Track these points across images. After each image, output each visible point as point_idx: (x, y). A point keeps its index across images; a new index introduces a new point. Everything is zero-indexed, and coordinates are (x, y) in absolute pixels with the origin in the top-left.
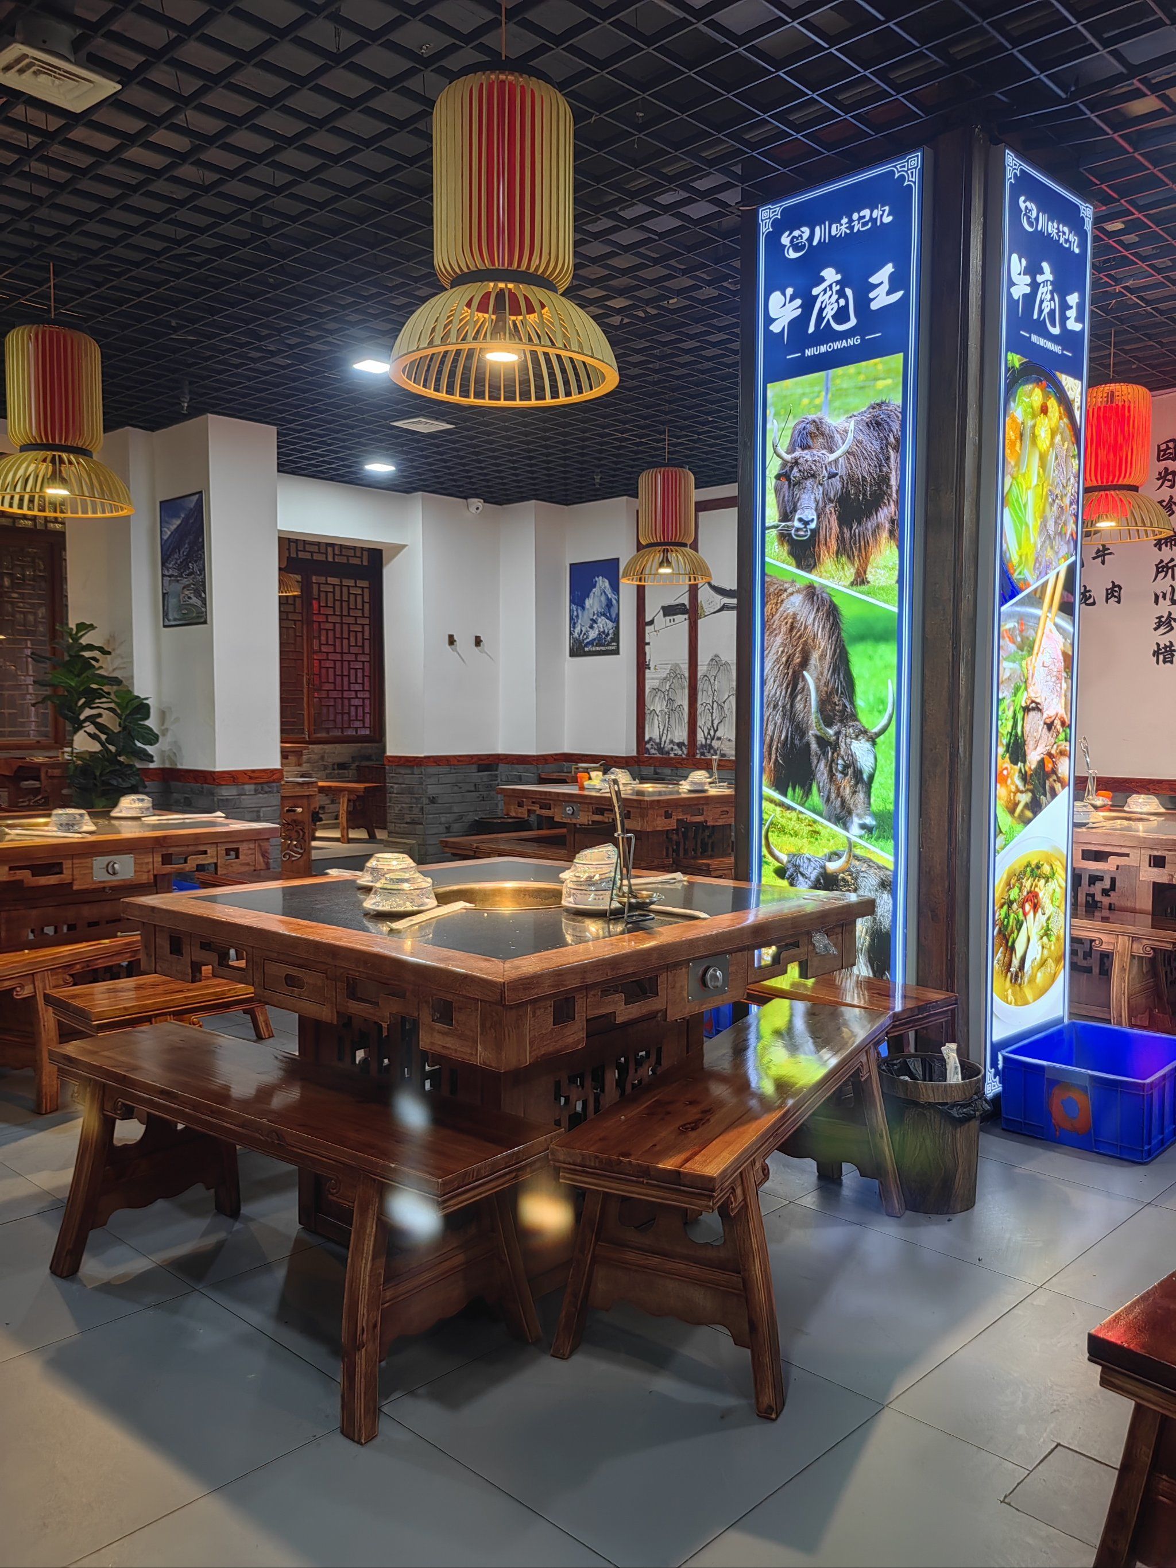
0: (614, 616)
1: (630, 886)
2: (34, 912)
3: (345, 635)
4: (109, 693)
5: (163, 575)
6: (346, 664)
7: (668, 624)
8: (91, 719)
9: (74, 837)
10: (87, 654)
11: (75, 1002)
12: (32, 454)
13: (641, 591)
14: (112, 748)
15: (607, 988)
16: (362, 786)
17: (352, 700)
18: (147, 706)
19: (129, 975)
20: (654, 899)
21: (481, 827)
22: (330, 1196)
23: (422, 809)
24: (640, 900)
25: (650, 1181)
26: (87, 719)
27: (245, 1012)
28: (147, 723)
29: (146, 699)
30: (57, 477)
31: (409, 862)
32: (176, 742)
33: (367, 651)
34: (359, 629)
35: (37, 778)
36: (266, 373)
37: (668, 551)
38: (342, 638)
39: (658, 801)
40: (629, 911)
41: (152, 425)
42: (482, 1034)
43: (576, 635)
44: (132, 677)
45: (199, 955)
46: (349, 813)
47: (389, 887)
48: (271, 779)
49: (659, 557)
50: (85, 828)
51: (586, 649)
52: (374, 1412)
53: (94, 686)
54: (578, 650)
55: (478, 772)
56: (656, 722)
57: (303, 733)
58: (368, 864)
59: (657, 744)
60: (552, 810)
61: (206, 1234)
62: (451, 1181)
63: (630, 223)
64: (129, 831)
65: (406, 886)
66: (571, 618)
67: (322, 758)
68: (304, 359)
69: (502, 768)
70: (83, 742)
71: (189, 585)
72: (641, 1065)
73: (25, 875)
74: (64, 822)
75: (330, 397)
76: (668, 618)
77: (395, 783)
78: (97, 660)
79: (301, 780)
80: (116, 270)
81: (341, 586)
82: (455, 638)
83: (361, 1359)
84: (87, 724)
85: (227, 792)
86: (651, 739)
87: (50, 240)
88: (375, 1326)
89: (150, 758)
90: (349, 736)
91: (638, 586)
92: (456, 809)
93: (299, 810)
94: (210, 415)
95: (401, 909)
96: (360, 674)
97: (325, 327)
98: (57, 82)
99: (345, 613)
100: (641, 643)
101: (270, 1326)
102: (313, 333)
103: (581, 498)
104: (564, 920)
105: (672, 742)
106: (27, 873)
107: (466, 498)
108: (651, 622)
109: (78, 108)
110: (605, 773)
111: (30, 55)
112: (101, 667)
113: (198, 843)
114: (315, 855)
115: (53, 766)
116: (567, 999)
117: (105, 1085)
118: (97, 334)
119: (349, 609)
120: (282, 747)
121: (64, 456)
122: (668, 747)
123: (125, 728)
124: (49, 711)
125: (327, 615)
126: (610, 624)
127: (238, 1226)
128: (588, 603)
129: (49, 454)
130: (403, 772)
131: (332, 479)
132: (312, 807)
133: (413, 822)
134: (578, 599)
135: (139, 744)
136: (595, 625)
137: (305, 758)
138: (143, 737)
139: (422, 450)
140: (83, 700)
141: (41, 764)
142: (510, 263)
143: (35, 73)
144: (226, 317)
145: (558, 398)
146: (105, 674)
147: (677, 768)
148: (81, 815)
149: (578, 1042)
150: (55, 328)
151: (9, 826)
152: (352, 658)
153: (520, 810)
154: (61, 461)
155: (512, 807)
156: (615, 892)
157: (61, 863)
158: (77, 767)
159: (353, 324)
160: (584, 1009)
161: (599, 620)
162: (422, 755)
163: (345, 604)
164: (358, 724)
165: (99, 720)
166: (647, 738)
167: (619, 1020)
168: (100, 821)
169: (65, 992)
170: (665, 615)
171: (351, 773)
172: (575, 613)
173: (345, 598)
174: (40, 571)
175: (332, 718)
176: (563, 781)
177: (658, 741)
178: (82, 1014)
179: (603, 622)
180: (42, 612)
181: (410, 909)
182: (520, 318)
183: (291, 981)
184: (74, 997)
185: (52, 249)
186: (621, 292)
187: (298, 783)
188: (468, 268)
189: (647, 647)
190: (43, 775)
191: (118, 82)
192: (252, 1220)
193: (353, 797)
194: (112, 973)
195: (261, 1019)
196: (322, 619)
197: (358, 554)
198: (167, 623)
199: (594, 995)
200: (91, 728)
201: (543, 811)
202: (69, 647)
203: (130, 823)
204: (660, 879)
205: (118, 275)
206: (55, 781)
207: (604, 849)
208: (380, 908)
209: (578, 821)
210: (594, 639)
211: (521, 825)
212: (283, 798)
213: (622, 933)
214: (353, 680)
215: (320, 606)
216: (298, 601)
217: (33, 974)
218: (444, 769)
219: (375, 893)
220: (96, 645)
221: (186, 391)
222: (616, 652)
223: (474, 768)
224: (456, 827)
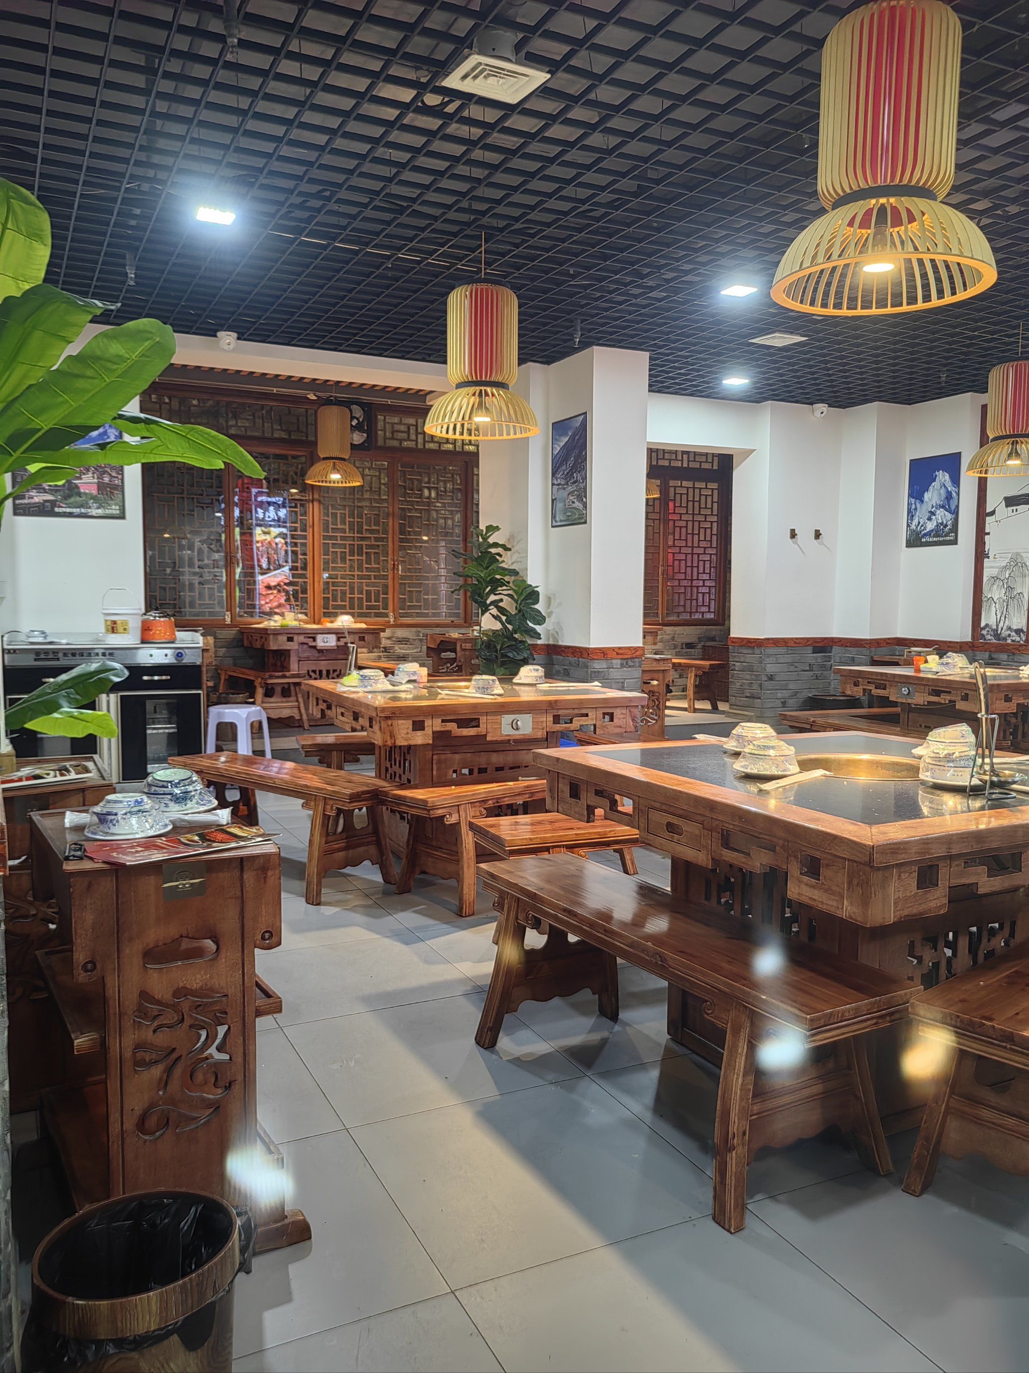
0: (953, 508)
1: (992, 764)
2: (457, 757)
3: (696, 532)
4: (508, 582)
5: (553, 484)
6: (695, 557)
7: (1010, 514)
8: (495, 603)
9: (488, 699)
10: (493, 550)
11: (492, 830)
12: (465, 390)
13: (982, 484)
14: (510, 627)
15: (969, 860)
16: (707, 663)
17: (700, 589)
18: (537, 593)
19: (525, 813)
20: (1017, 779)
21: (815, 703)
22: (705, 1016)
23: (761, 685)
24: (1002, 779)
25: (1014, 1047)
26: (492, 603)
27: (615, 851)
28: (536, 607)
29: (537, 587)
30: (481, 406)
31: (770, 731)
32: (558, 623)
33: (714, 545)
34: (708, 525)
35: (454, 651)
36: (644, 307)
37: (1017, 442)
38: (693, 534)
39: (998, 685)
40: (991, 788)
41: (549, 360)
42: (848, 889)
43: (913, 527)
44: (526, 569)
45: (593, 800)
46: (696, 686)
47: (756, 752)
48: (634, 655)
49: (1007, 449)
50: (496, 692)
51: (924, 540)
52: (742, 1208)
53: (498, 577)
54: (915, 540)
55: (814, 653)
56: (993, 609)
57: (657, 617)
58: (734, 732)
59: (993, 630)
60: (888, 690)
61: (591, 1031)
62: (819, 1019)
63: (1003, 124)
64: (527, 695)
65: (772, 752)
66: (909, 511)
67: (673, 639)
68: (677, 291)
69: (836, 649)
70: (488, 623)
71: (573, 492)
72: (994, 936)
73: (452, 727)
74: (481, 686)
75: (697, 322)
76: (1010, 509)
77: (738, 662)
78: (500, 556)
79: (657, 657)
80: (532, 231)
81: (694, 488)
82: (796, 532)
83: (733, 1159)
84: (492, 607)
85: (598, 665)
86: (987, 625)
87: (483, 213)
88: (744, 1133)
89: (538, 636)
90: (695, 620)
91: (980, 478)
92: (792, 686)
93: (655, 683)
94: (595, 347)
95: (768, 773)
96: (707, 565)
97: (697, 260)
98: (501, 81)
99: (696, 512)
100: (981, 533)
101: (648, 1116)
102: (687, 267)
103: (923, 397)
104: (920, 792)
105: (1009, 628)
106: (454, 725)
107: (812, 404)
108: (993, 513)
109: (513, 100)
110: (941, 657)
111: (483, 62)
112: (503, 561)
113: (581, 708)
114: (668, 722)
115: (466, 641)
116: (931, 867)
117: (519, 899)
118: (515, 288)
119: (700, 508)
120: (644, 629)
121: (489, 389)
122: (1005, 633)
123: (520, 611)
124: (461, 597)
125: (681, 514)
126: (949, 516)
127: (617, 1028)
128: (927, 496)
129: (478, 389)
130: (745, 651)
131: (691, 395)
132: (666, 681)
133: (753, 697)
134: (917, 490)
135: (531, 624)
136: (933, 517)
137: (659, 637)
138: (534, 618)
139: (775, 362)
140: (489, 588)
141: (457, 639)
142: (892, 180)
143: (485, 77)
144: (617, 261)
145: (930, 301)
146: (506, 566)
147: (1014, 654)
148: (493, 681)
149: (941, 907)
150: (484, 286)
151: (439, 687)
152: (701, 551)
153: (856, 689)
154: (487, 394)
155: (848, 686)
156: (975, 770)
157: (479, 719)
158: (483, 642)
159: (723, 255)
160: (947, 878)
161: (938, 512)
162: (762, 637)
163: (696, 504)
164: (704, 609)
165: (501, 604)
166: (983, 624)
167: (981, 891)
168: (506, 686)
169: (484, 822)
170: (1007, 506)
171: (697, 651)
172: (913, 507)
173: (697, 499)
174: (458, 484)
175: (682, 603)
176: (896, 664)
177: (994, 627)
178: (497, 840)
179: (942, 514)
180: (458, 517)
181: (776, 773)
182: (903, 228)
183: (671, 828)
184: (491, 826)
185: (485, 221)
186: (986, 194)
187: (656, 660)
188: (851, 188)
189: (987, 537)
190: (458, 648)
191: (548, 72)
192: (629, 1025)
193: (700, 673)
194: (512, 810)
195: (627, 857)
196: (676, 517)
197: (710, 460)
198: (555, 524)
199: (957, 865)
200: (494, 611)
201: (879, 691)
202: (480, 545)
203: (527, 688)
204: (1015, 759)
205: (533, 236)
206: (467, 653)
207: (959, 729)
208: (749, 771)
209: (914, 701)
210: (932, 531)
211: (852, 703)
212: (644, 671)
213: (982, 808)
214: (701, 570)
215: (675, 507)
216: (657, 502)
217: (458, 806)
218: (783, 650)
219: (744, 757)
220: (500, 543)
221: (579, 329)
222: (955, 542)
223: (810, 649)
224: (791, 702)
